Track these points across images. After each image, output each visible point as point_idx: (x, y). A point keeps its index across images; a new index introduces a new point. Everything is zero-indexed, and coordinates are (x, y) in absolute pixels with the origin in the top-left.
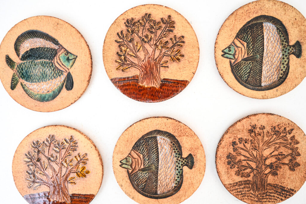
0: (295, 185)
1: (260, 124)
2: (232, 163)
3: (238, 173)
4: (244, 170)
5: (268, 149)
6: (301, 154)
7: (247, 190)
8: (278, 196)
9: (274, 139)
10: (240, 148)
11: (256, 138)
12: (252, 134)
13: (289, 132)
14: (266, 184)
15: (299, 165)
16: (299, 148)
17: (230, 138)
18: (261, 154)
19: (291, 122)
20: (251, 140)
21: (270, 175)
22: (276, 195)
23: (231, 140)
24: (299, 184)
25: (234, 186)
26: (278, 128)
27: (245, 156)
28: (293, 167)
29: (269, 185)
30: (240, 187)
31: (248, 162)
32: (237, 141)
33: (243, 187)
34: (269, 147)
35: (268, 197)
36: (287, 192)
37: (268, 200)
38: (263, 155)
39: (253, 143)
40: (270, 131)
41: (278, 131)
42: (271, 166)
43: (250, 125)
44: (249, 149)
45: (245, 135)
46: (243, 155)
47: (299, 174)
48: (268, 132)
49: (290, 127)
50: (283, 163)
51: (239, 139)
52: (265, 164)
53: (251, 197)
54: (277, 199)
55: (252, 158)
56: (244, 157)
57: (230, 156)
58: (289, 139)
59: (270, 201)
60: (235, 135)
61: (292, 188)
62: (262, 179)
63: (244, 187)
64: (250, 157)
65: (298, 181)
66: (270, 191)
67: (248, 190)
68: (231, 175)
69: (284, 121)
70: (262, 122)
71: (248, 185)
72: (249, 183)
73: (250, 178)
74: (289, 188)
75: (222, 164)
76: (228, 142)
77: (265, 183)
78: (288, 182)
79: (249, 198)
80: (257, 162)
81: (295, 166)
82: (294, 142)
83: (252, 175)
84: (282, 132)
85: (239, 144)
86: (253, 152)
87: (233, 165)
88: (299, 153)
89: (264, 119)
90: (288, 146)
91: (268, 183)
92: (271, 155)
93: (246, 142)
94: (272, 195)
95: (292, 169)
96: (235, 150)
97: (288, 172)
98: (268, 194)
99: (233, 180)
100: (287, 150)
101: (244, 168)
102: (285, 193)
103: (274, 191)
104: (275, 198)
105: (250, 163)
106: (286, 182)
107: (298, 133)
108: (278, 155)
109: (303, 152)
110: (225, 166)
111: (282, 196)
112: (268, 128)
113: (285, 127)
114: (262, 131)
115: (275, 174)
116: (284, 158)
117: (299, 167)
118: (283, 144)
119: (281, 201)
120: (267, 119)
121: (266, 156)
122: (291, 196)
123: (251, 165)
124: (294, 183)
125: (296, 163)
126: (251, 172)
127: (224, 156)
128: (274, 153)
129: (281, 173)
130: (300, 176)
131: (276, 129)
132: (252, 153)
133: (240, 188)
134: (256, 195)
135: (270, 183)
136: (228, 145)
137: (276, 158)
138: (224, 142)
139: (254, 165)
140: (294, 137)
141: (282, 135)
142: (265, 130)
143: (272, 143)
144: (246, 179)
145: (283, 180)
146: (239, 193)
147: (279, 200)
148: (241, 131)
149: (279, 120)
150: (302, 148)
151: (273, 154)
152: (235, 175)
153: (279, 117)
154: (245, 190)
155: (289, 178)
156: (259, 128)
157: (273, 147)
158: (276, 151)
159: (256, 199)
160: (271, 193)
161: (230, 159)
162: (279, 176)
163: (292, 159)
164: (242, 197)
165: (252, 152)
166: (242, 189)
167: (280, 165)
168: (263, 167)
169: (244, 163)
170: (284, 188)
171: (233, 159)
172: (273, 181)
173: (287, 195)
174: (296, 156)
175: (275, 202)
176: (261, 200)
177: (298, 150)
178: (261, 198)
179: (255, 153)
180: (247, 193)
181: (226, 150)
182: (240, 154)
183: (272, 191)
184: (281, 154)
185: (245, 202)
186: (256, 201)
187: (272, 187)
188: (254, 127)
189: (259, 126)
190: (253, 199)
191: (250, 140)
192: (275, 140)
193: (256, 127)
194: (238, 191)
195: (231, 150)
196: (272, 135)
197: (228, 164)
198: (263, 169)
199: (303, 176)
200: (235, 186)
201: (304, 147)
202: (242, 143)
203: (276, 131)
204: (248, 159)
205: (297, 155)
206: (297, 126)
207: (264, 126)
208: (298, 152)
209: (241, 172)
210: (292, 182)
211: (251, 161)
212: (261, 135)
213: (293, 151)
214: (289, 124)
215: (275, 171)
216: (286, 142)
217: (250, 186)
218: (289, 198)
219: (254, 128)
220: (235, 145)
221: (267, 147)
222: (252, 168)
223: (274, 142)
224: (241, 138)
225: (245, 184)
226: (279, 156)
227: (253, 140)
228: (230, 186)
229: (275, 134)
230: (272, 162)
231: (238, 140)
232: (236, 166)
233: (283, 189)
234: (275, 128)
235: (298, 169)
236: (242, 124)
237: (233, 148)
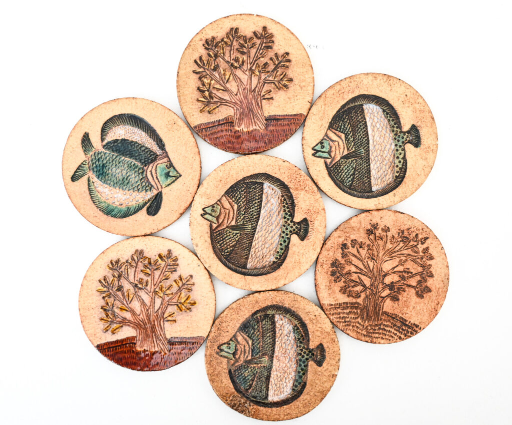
0: (421, 319)
1: (383, 223)
2: (338, 274)
3: (343, 290)
4: (353, 286)
5: (391, 261)
6: (434, 275)
7: (353, 316)
8: (395, 332)
9: (399, 248)
10: (352, 254)
11: (375, 243)
12: (371, 237)
13: (421, 242)
14: (381, 312)
15: (430, 291)
16: (433, 266)
17: (339, 237)
18: (379, 267)
19: (426, 228)
20: (368, 245)
21: (389, 299)
22: (393, 330)
23: (341, 240)
24: (427, 318)
25: (336, 308)
26: (407, 233)
27: (357, 267)
28: (422, 292)
29: (386, 314)
30: (344, 311)
31: (360, 275)
32: (349, 244)
33: (348, 311)
34: (392, 258)
35: (381, 331)
36: (409, 327)
37: (381, 336)
38: (382, 268)
39: (371, 250)
40: (396, 236)
41: (407, 238)
42: (391, 286)
43: (370, 224)
44: (363, 257)
45: (361, 237)
46: (355, 265)
47: (428, 303)
48: (393, 237)
49: (423, 234)
50: (408, 284)
51: (352, 241)
52: (383, 283)
53: (357, 327)
54: (394, 336)
55: (366, 270)
56: (355, 268)
57: (336, 263)
58: (421, 251)
59: (384, 337)
60: (347, 235)
61: (417, 323)
62: (377, 304)
63: (350, 312)
64: (364, 269)
65: (426, 313)
66: (385, 323)
67: (355, 317)
68: (334, 292)
69: (417, 225)
70: (386, 222)
71: (356, 309)
72: (358, 307)
73: (360, 300)
74: (412, 322)
75: (323, 273)
76: (336, 242)
77: (379, 310)
78: (412, 313)
79: (355, 329)
80: (372, 278)
81: (425, 291)
82: (427, 257)
83: (363, 295)
84: (413, 240)
85: (351, 248)
86: (369, 262)
87: (338, 277)
88: (432, 273)
89: (389, 217)
90: (418, 260)
91: (383, 310)
92: (393, 271)
93: (361, 247)
94: (388, 329)
95: (420, 295)
96: (344, 255)
97: (414, 299)
98: (382, 327)
99: (335, 299)
100: (415, 266)
101: (353, 284)
102: (407, 328)
103: (390, 324)
104: (392, 334)
105: (363, 277)
106: (409, 313)
107: (434, 244)
108: (402, 272)
109: (438, 272)
110: (326, 277)
111: (402, 333)
112: (394, 232)
113: (417, 232)
114: (385, 234)
115: (395, 299)
116: (411, 277)
117: (430, 294)
118: (412, 257)
119: (398, 340)
120: (394, 218)
121: (386, 271)
122: (413, 335)
123: (363, 280)
124: (419, 316)
125: (426, 287)
126: (363, 292)
127: (328, 262)
128: (398, 268)
129: (405, 299)
130: (430, 307)
131: (405, 233)
132: (368, 264)
133: (344, 313)
134: (365, 327)
135: (387, 311)
136: (336, 248)
137: (400, 276)
138: (330, 242)
139: (367, 282)
140: (427, 249)
141: (412, 243)
142: (390, 233)
143: (397, 253)
144: (354, 300)
145: (405, 309)
146: (341, 320)
147: (396, 337)
148: (356, 229)
149: (410, 222)
150: (437, 267)
151: (396, 270)
152: (340, 293)
153: (411, 218)
154: (350, 316)
155: (414, 307)
156: (382, 229)
157: (398, 260)
158: (401, 264)
159: (364, 332)
160: (386, 326)
161: (335, 268)
162: (401, 303)
163: (421, 281)
164: (346, 326)
165: (367, 262)
166: (347, 314)
167: (403, 287)
168: (381, 286)
169: (354, 277)
170: (406, 321)
171: (339, 269)
172: (391, 309)
173: (408, 332)
174: (427, 277)
175: (390, 340)
176: (370, 335)
177: (431, 270)
178: (371, 331)
179: (371, 264)
180: (353, 321)
181: (331, 253)
182: (350, 262)
183: (388, 323)
184: (407, 271)
185: (348, 335)
186: (365, 336)
187: (389, 318)
188: (375, 226)
189: (381, 226)
190: (360, 331)
191: (366, 245)
192: (402, 249)
193: (378, 227)
194: (340, 317)
195: (338, 255)
196: (398, 241)
197: (331, 275)
198: (380, 289)
199: (433, 307)
200: (338, 308)
201: (439, 266)
202: (355, 248)
203: (404, 237)
204: (360, 272)
205: (429, 276)
206: (433, 234)
207: (388, 228)
208: (430, 272)
209: (348, 289)
210: (417, 314)
211: (364, 275)
212: (384, 240)
213: (424, 269)
214: (422, 229)
215: (395, 295)
216: (416, 255)
217: (359, 311)
218: (411, 337)
219: (375, 228)
220: (346, 249)
221: (390, 257)
222: (364, 286)
223: (399, 253)
224: (355, 240)
225: (351, 308)
226: (404, 274)
227: (372, 244)
228: (330, 307)
229: (402, 241)
230: (393, 280)
231: (350, 242)
232: (343, 280)
233: (403, 322)
234: (403, 232)
235: (428, 296)
236: (358, 219)
237: (342, 252)
